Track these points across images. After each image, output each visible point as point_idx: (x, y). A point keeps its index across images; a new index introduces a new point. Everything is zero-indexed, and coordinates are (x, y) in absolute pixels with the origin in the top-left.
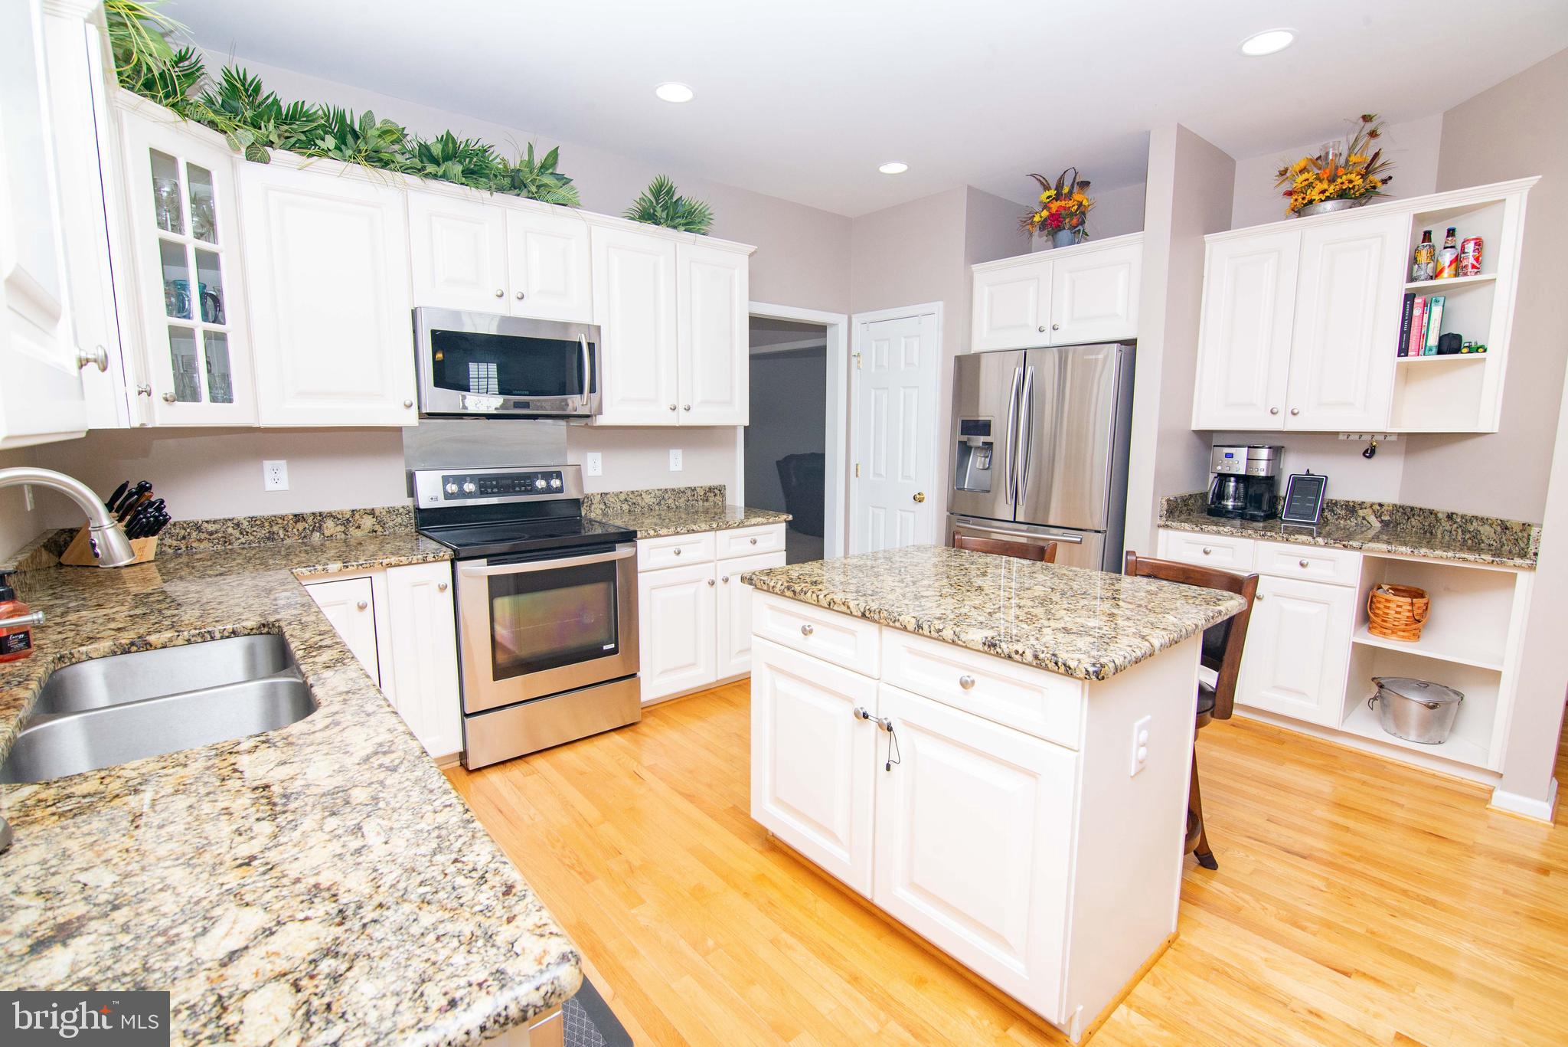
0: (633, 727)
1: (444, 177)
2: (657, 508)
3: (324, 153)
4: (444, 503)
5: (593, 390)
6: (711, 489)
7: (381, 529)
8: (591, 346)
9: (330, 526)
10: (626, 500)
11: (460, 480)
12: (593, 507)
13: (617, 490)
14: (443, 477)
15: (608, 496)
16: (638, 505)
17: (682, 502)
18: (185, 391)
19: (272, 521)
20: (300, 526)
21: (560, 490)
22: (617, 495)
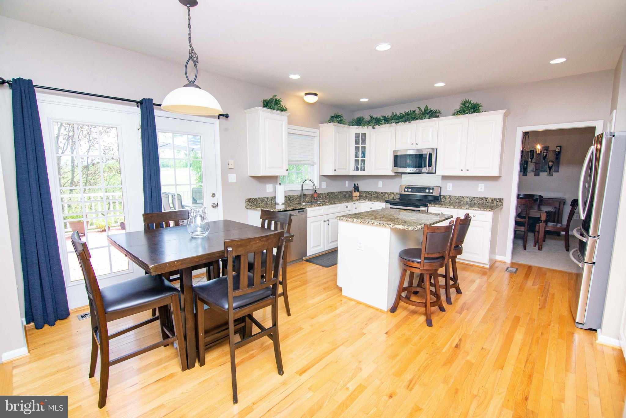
3: (382, 124)
4: (404, 193)
5: (430, 165)
8: (430, 155)
11: (408, 188)
13: (455, 195)
14: (405, 187)
15: (452, 197)
18: (357, 169)
19: (378, 193)
21: (432, 193)
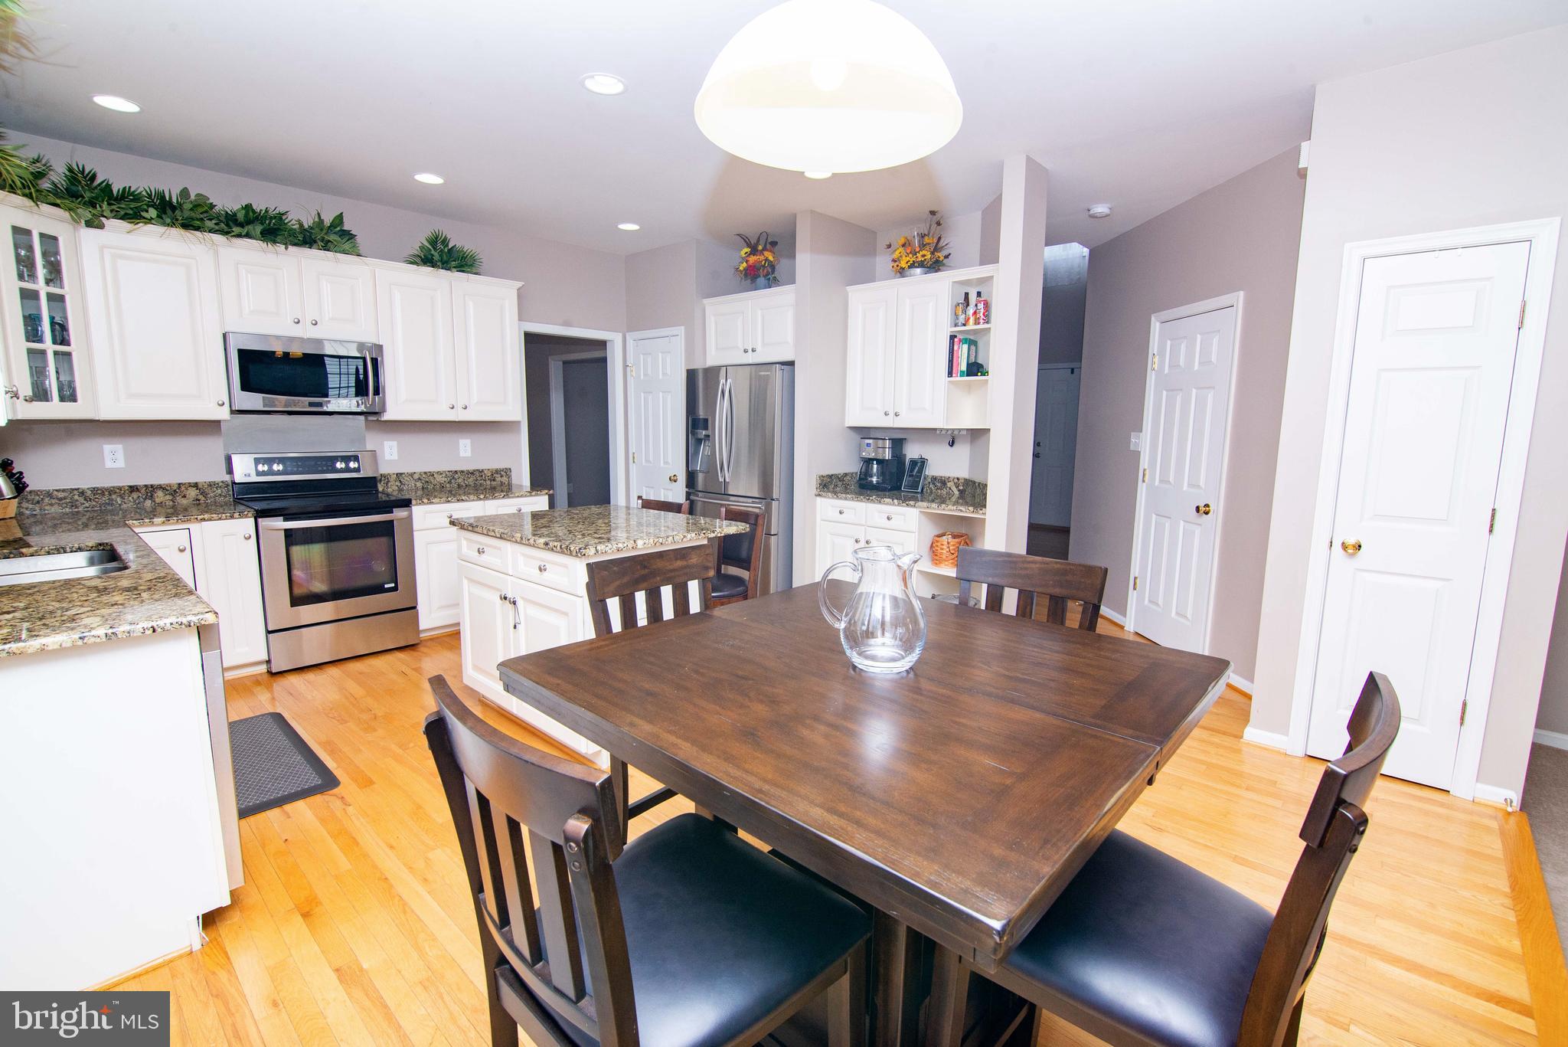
0: (413, 648)
1: (248, 236)
2: (448, 485)
3: (149, 221)
4: (255, 479)
5: (377, 392)
6: (497, 471)
7: (203, 498)
8: (375, 361)
9: (160, 496)
10: (419, 479)
11: (270, 461)
12: (390, 484)
13: (411, 471)
14: (255, 459)
15: (403, 476)
16: (431, 483)
17: (471, 481)
18: (40, 394)
19: (111, 491)
20: (135, 495)
21: (358, 470)
22: (412, 475)
